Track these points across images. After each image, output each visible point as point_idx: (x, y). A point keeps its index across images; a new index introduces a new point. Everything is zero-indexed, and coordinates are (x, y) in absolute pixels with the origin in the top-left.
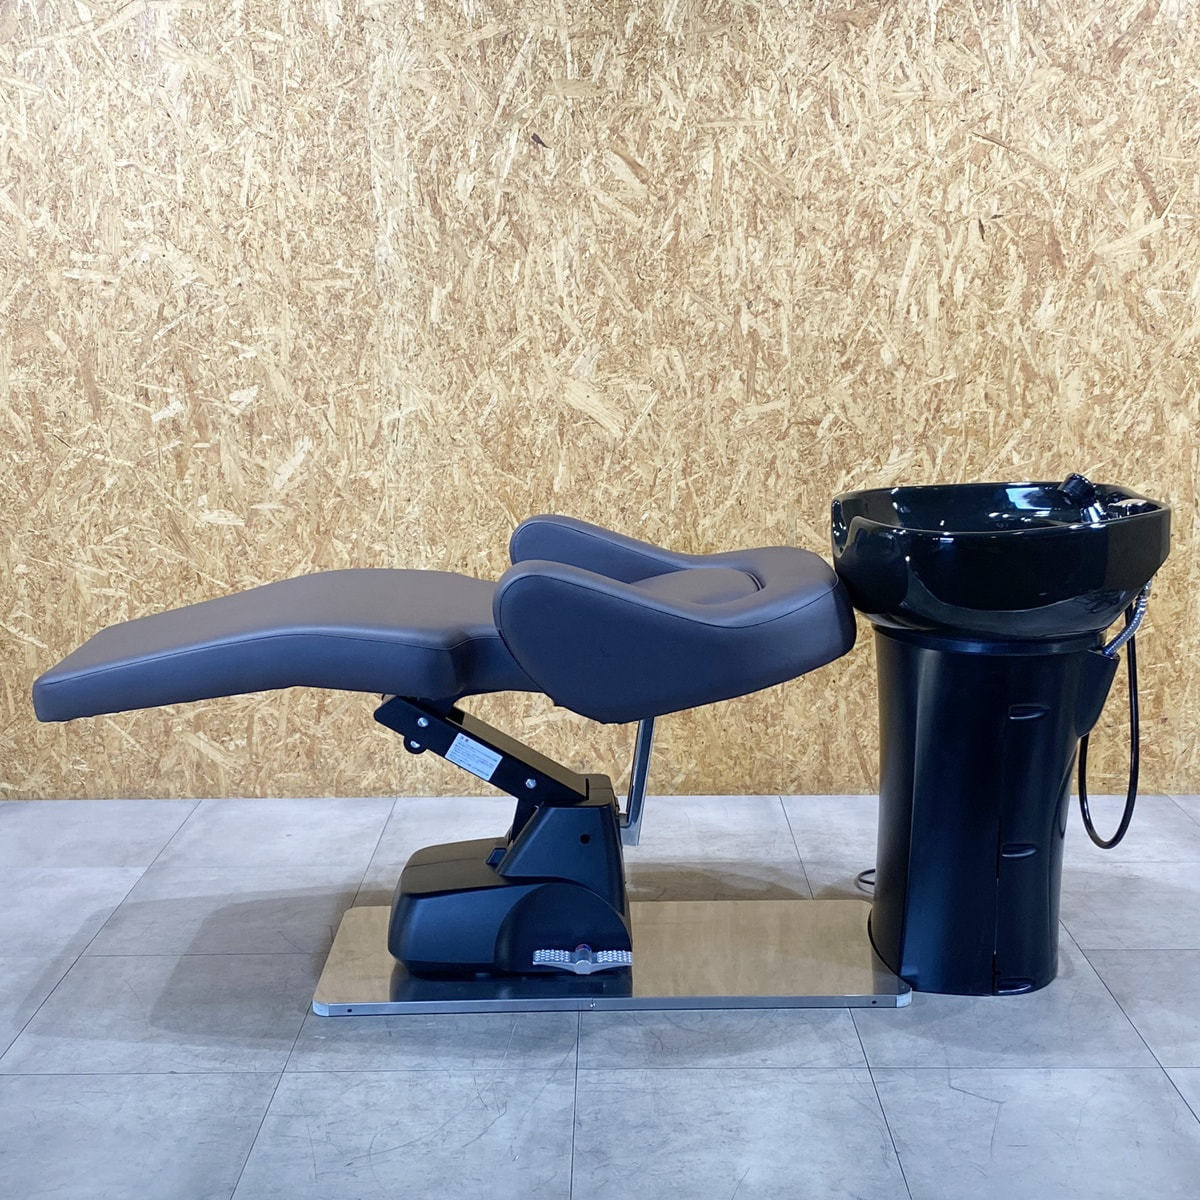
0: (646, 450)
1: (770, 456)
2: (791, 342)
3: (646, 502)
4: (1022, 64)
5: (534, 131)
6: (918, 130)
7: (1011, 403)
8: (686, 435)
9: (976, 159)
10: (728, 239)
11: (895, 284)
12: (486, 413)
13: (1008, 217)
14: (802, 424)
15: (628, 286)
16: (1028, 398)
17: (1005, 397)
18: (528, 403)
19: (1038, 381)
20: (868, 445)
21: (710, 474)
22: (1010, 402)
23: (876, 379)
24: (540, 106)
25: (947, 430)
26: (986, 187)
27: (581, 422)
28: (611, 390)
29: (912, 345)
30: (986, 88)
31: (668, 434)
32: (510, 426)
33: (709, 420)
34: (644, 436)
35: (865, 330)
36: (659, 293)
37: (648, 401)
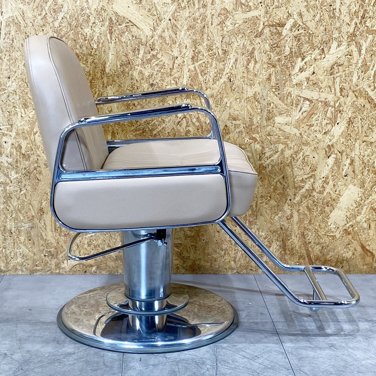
0: (168, 44)
1: (250, 48)
3: (167, 80)
8: (194, 34)
12: (60, 18)
14: (273, 26)
18: (88, 11)
20: (316, 41)
21: (210, 61)
25: (370, 31)
27: (124, 25)
31: (183, 33)
33: (210, 23)
34: (166, 34)
37: (169, 10)
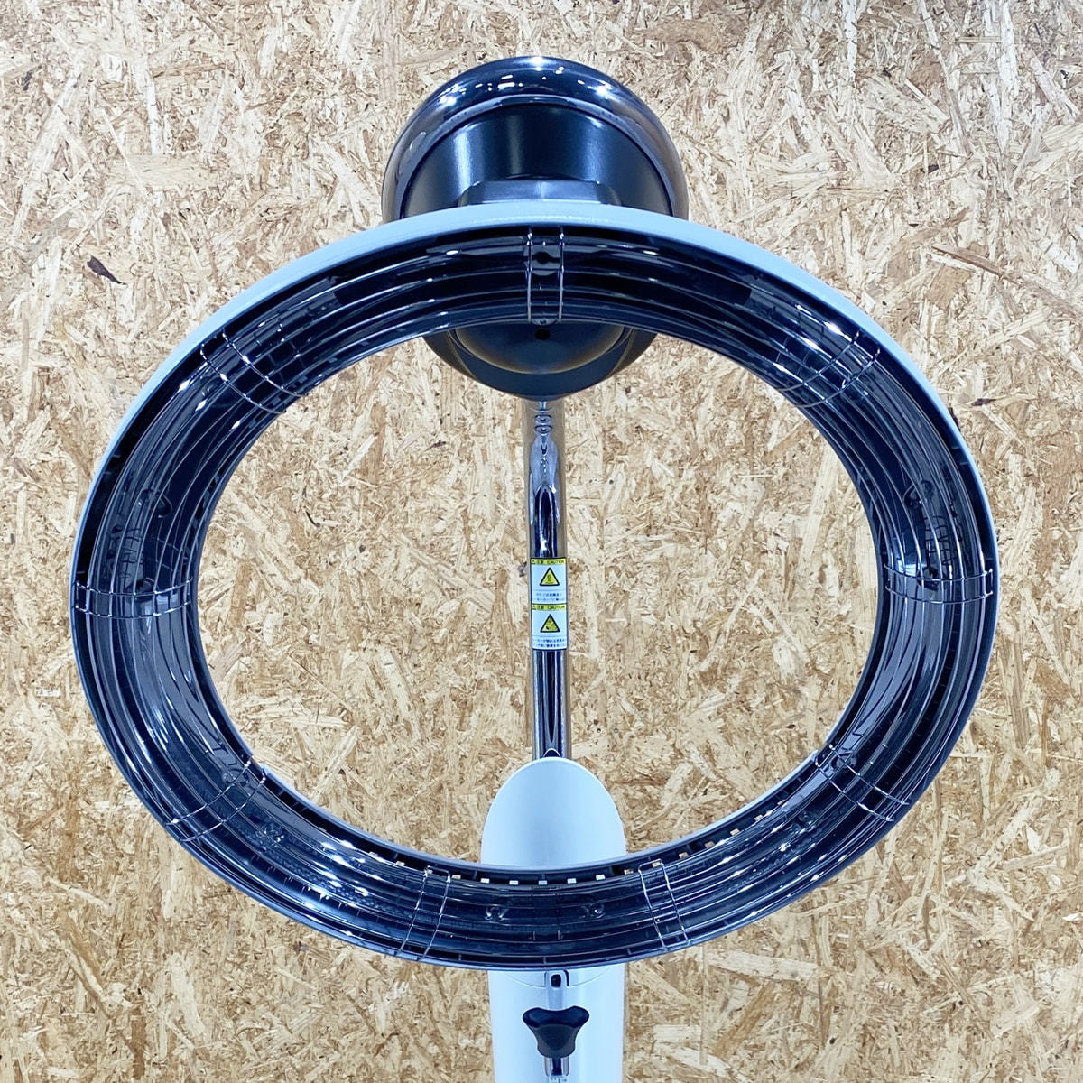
2: (604, 635)
4: (1024, 118)
5: (93, 252)
6: (829, 243)
7: (1020, 741)
9: (941, 297)
10: (476, 451)
11: (794, 528)
13: (1005, 403)
15: (290, 538)
16: (1053, 731)
17: (1008, 730)
19: (1070, 702)
22: (1019, 739)
23: (767, 699)
24: (102, 205)
26: (960, 348)
28: (265, 728)
29: (830, 639)
30: (956, 163)
32: (73, 798)
35: (743, 612)
36: (350, 550)
